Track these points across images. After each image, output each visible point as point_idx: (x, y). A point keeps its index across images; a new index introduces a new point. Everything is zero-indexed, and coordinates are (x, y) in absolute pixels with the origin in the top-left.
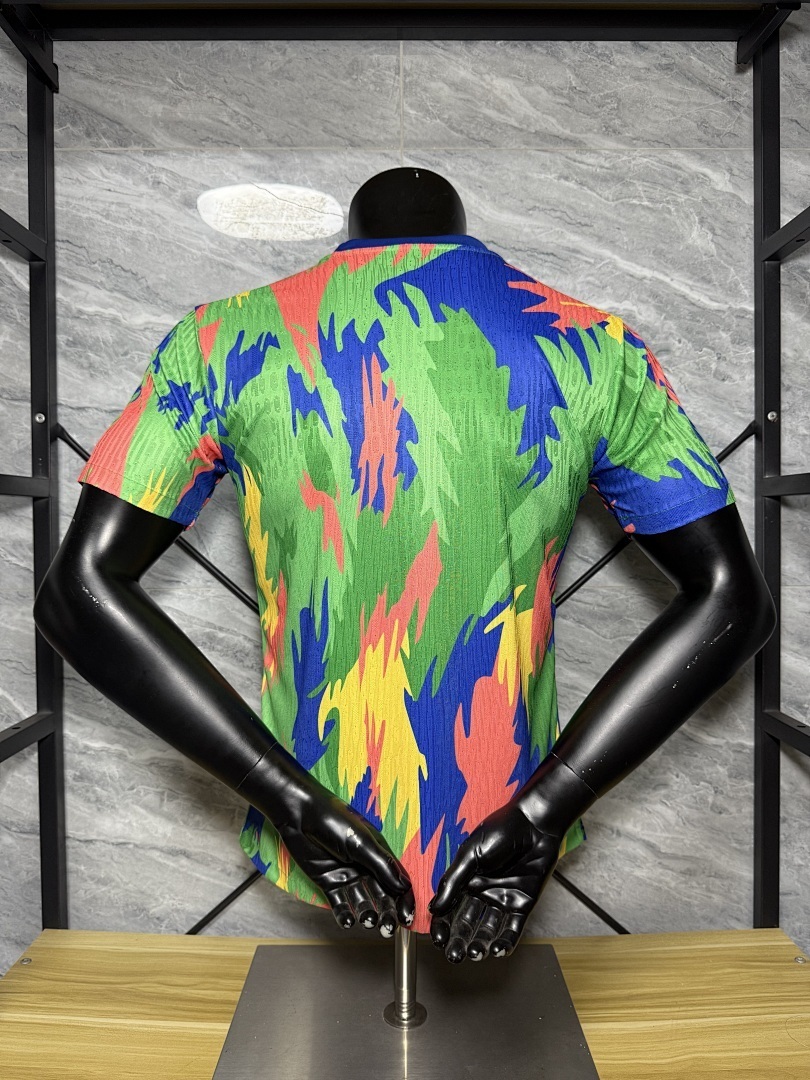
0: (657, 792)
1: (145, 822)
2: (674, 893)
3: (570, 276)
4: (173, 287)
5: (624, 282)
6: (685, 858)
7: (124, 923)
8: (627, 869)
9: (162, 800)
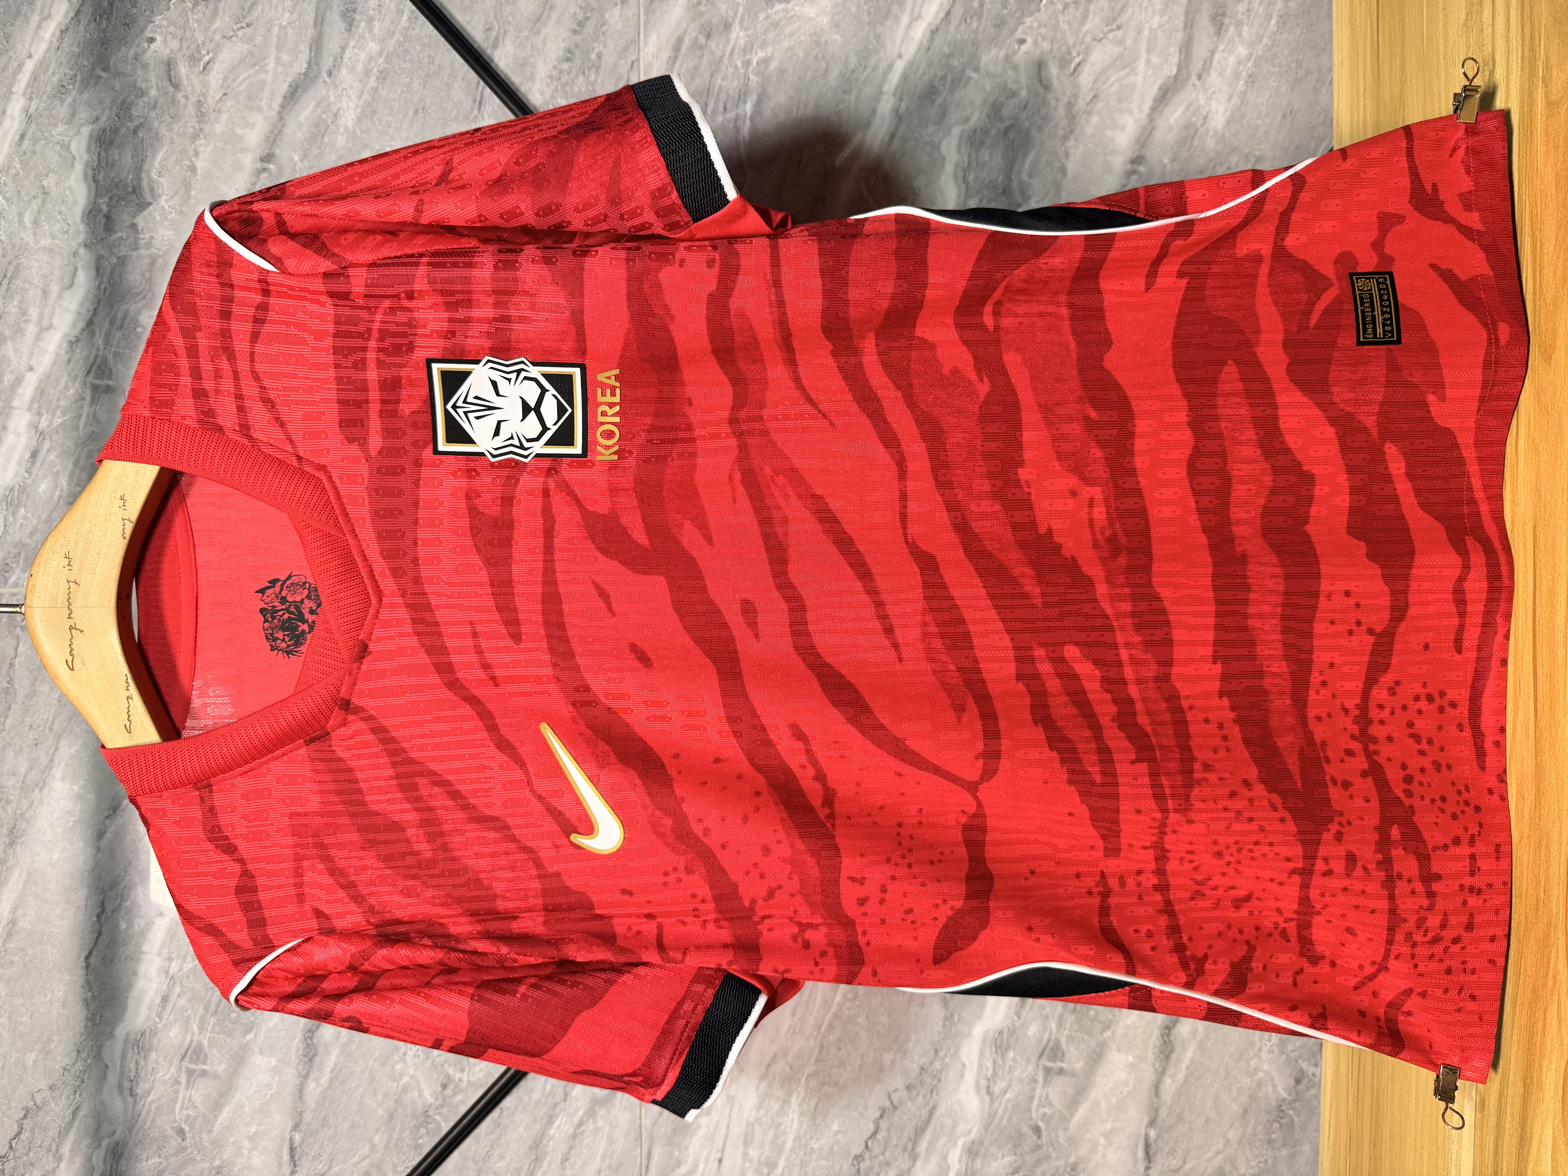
0: (1055, 83)
1: (1103, 1105)
2: (1260, 49)
3: (23, 260)
4: (50, 1039)
5: (34, 152)
6: (1189, 25)
7: (1307, 1148)
8: (1211, 144)
9: (1061, 1071)
